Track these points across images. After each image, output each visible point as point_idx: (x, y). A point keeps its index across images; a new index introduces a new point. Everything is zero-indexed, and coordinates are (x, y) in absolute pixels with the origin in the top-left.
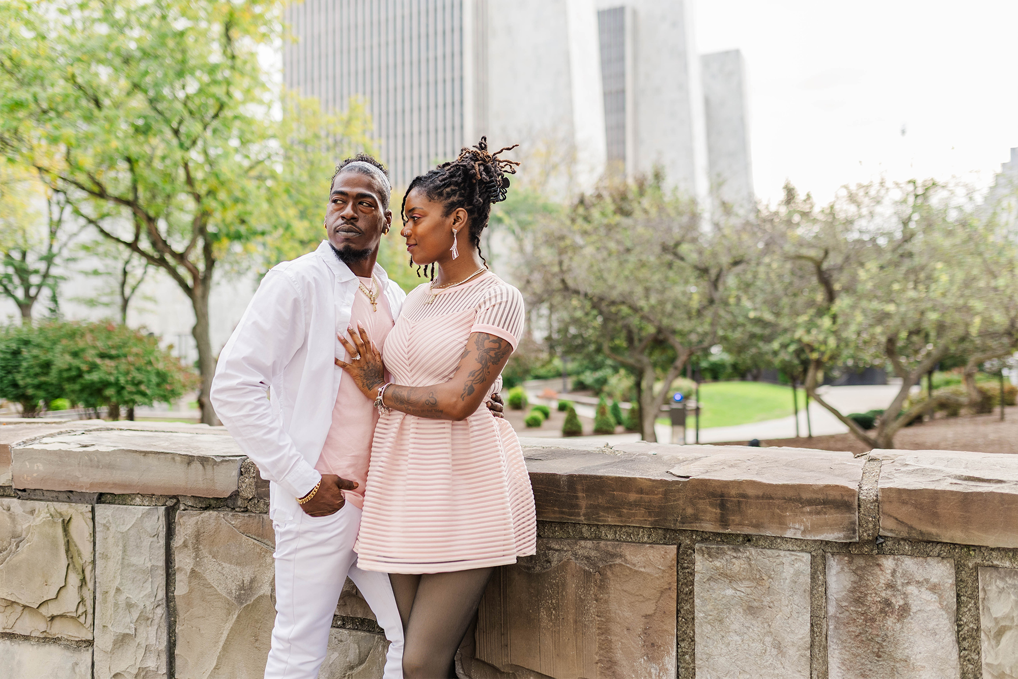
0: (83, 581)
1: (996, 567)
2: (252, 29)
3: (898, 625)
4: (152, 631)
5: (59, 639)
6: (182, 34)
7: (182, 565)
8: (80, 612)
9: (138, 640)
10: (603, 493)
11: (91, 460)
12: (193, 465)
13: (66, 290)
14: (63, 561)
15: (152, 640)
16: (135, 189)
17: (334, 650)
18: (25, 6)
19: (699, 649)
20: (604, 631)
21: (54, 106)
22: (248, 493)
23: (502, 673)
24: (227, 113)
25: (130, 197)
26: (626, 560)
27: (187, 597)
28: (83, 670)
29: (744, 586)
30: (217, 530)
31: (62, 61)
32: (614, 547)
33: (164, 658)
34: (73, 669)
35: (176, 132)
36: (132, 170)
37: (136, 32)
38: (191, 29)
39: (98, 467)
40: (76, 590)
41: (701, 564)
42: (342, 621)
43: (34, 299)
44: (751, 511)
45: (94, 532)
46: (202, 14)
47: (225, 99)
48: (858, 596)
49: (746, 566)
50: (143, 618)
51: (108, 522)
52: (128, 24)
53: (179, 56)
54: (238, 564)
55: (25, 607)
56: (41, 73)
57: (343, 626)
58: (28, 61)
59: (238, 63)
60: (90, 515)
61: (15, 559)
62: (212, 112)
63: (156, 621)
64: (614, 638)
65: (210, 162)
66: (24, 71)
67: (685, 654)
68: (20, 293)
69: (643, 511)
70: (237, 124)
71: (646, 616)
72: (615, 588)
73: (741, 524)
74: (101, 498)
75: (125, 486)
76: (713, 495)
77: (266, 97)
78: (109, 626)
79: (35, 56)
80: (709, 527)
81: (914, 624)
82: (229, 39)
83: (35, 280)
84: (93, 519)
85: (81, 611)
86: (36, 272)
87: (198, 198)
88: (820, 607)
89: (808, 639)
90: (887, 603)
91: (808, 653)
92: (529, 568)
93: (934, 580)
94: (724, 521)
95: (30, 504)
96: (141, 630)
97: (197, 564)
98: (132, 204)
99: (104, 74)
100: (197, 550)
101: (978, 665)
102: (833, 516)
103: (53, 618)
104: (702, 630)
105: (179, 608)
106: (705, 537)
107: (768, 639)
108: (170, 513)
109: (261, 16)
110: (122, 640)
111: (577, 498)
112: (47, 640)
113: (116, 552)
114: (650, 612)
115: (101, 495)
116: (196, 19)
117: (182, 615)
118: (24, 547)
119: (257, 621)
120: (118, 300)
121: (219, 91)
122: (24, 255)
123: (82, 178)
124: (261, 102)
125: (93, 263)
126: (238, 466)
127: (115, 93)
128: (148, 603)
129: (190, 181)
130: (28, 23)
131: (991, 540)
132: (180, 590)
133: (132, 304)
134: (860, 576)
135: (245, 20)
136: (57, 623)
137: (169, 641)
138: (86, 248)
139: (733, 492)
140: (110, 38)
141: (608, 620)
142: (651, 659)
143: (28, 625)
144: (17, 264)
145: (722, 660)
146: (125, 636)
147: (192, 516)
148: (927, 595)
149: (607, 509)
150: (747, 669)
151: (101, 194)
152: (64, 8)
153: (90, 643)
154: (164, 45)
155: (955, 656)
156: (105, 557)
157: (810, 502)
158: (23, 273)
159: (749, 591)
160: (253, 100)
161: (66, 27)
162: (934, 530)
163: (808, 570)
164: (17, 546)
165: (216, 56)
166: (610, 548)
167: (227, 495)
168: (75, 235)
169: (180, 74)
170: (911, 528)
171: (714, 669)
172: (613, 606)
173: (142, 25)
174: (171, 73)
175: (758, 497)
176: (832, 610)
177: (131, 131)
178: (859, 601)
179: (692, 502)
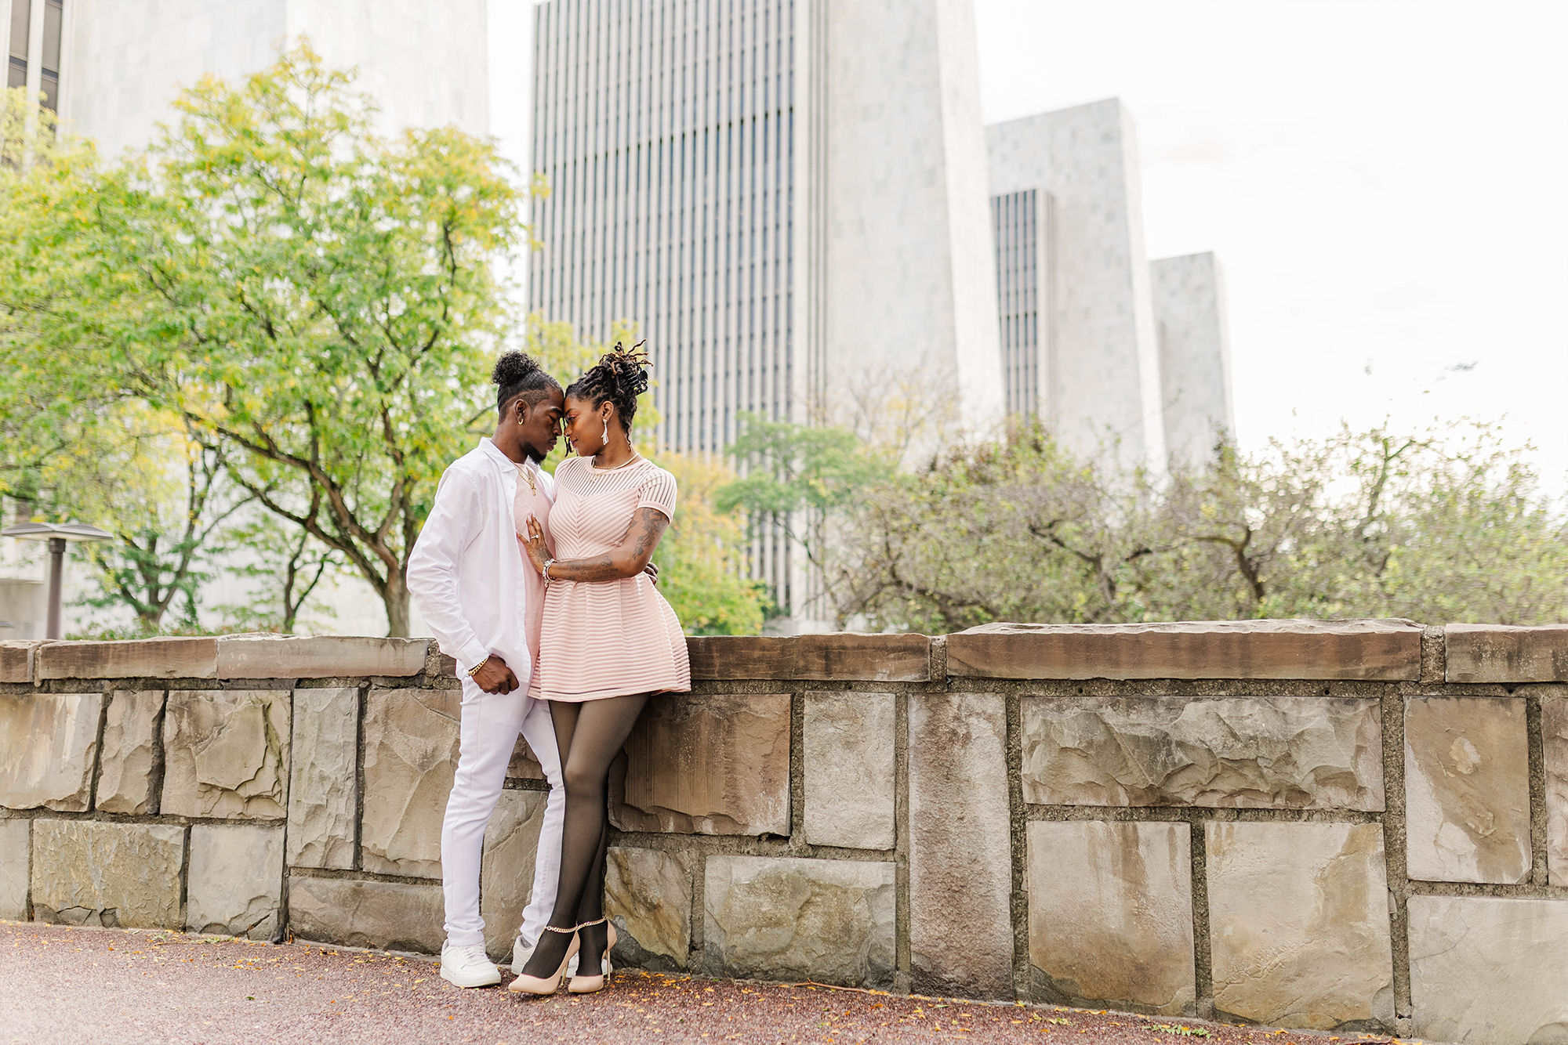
0: (280, 761)
1: (1033, 696)
2: (479, 230)
3: (963, 751)
4: (342, 802)
5: (254, 820)
6: (386, 238)
7: (372, 740)
8: (275, 792)
9: (329, 810)
10: (733, 652)
11: (292, 648)
12: (385, 647)
13: (209, 594)
14: (263, 744)
15: (342, 811)
16: (314, 444)
17: (505, 808)
18: (184, 204)
19: (806, 781)
20: (731, 770)
21: (214, 333)
22: (433, 671)
23: (647, 815)
24: (444, 343)
25: (308, 457)
26: (750, 709)
27: (374, 769)
28: (276, 846)
29: (842, 725)
30: (405, 706)
31: (226, 273)
32: (741, 698)
33: (352, 828)
34: (267, 846)
35: (374, 369)
36: (311, 421)
37: (325, 236)
38: (400, 231)
39: (298, 654)
40: (273, 770)
41: (809, 707)
42: (513, 782)
43: (163, 605)
44: (849, 661)
45: (292, 715)
46: (415, 211)
47: (441, 323)
48: (932, 729)
49: (844, 707)
50: (336, 790)
51: (306, 704)
52: (316, 226)
53: (382, 267)
54: (422, 736)
55: (224, 790)
56: (201, 290)
57: (514, 787)
58: (186, 274)
59: (460, 275)
60: (289, 700)
61: (217, 745)
62: (422, 341)
63: (346, 793)
64: (739, 777)
65: (419, 410)
66: (178, 287)
67: (797, 788)
68: (143, 598)
69: (765, 665)
70: (457, 357)
71: (765, 756)
72: (740, 731)
73: (841, 672)
74: (300, 683)
75: (323, 671)
76: (819, 648)
77: (499, 322)
78: (303, 800)
79: (194, 268)
80: (817, 676)
81: (974, 749)
82: (449, 244)
83: (165, 579)
84: (292, 703)
85: (277, 789)
86: (167, 568)
87: (399, 459)
88: (903, 740)
89: (892, 766)
90: (954, 733)
91: (893, 779)
92: (671, 721)
93: (990, 711)
94: (828, 671)
95: (232, 693)
96: (332, 801)
97: (385, 736)
98: (310, 466)
99: (280, 291)
100: (386, 724)
101: (1018, 778)
102: (911, 660)
103: (250, 799)
104: (809, 765)
105: (367, 780)
106: (815, 685)
107: (861, 769)
108: (363, 694)
109: (492, 213)
110: (315, 811)
111: (712, 657)
112: (243, 821)
113: (311, 731)
114: (769, 752)
115: (300, 680)
116: (407, 219)
117: (370, 786)
118: (226, 733)
119: (437, 786)
120: (281, 610)
121: (434, 313)
122: (153, 543)
123: (245, 430)
124: (489, 328)
125: (246, 556)
126: (426, 645)
127: (293, 316)
128: (339, 776)
129: (389, 434)
130: (188, 226)
131: (1028, 674)
132: (369, 763)
133: (300, 615)
134: (934, 711)
135: (471, 219)
136: (254, 804)
137: (357, 813)
138: (239, 535)
139: (835, 645)
140: (293, 245)
141: (734, 761)
142: (769, 793)
143: (227, 808)
144: (142, 557)
145: (825, 789)
146: (318, 807)
147: (383, 694)
148: (984, 724)
149: (736, 666)
150: (845, 796)
151: (271, 452)
152: (234, 203)
153: (284, 821)
154: (363, 252)
155: (1005, 774)
156: (302, 737)
157: (894, 650)
158: (149, 569)
159: (846, 728)
160: (478, 325)
161: (233, 229)
162: (986, 668)
163: (893, 706)
164: (219, 733)
165: (431, 267)
166: (738, 700)
167: (414, 673)
168: (224, 516)
169: (382, 291)
170: (970, 667)
171: (818, 798)
172: (739, 749)
173: (333, 228)
174: (370, 290)
175: (854, 648)
176: (912, 742)
177: (312, 366)
178: (932, 733)
179: (803, 655)
